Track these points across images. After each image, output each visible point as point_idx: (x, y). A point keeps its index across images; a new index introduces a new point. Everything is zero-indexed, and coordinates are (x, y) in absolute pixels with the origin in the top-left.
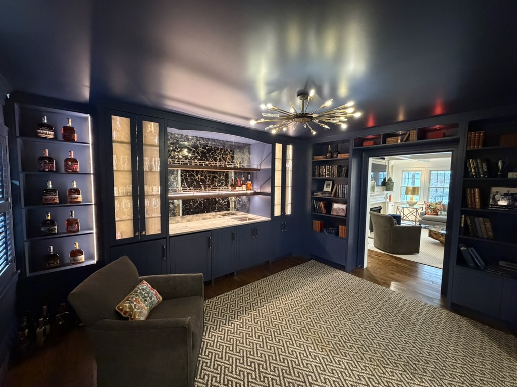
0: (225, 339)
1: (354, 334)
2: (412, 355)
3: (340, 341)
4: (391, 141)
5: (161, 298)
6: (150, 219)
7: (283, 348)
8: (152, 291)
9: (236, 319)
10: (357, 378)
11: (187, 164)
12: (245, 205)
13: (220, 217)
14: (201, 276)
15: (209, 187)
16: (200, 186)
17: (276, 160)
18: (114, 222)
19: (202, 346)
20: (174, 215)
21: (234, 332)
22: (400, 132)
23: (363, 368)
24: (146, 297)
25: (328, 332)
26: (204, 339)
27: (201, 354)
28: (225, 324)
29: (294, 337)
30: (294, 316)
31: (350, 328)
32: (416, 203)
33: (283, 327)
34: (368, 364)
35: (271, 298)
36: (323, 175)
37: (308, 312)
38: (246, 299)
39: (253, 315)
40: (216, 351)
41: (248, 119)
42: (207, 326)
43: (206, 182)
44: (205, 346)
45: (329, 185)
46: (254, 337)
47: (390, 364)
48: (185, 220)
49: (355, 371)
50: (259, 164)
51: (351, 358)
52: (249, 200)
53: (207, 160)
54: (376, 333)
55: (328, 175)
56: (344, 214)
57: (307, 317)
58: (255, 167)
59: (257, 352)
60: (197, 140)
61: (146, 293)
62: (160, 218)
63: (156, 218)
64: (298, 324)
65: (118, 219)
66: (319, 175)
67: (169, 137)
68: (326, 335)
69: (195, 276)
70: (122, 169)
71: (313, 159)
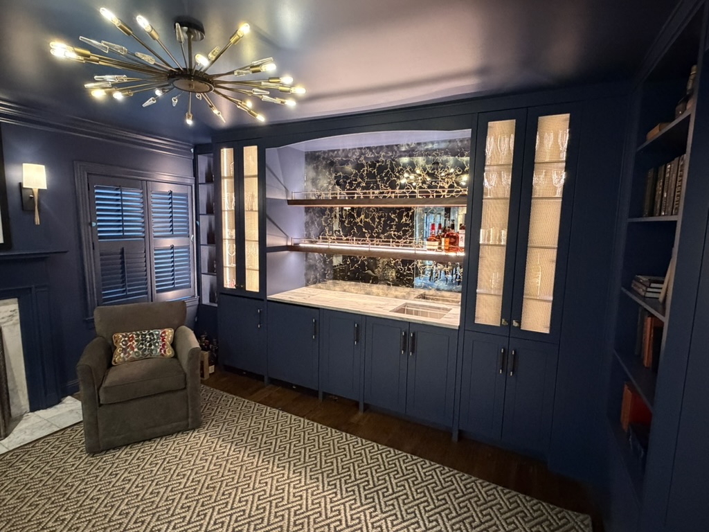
5: (169, 354)
6: (250, 271)
15: (377, 237)
16: (363, 235)
18: (223, 267)
43: (373, 229)
53: (378, 188)
62: (258, 272)
63: (255, 272)
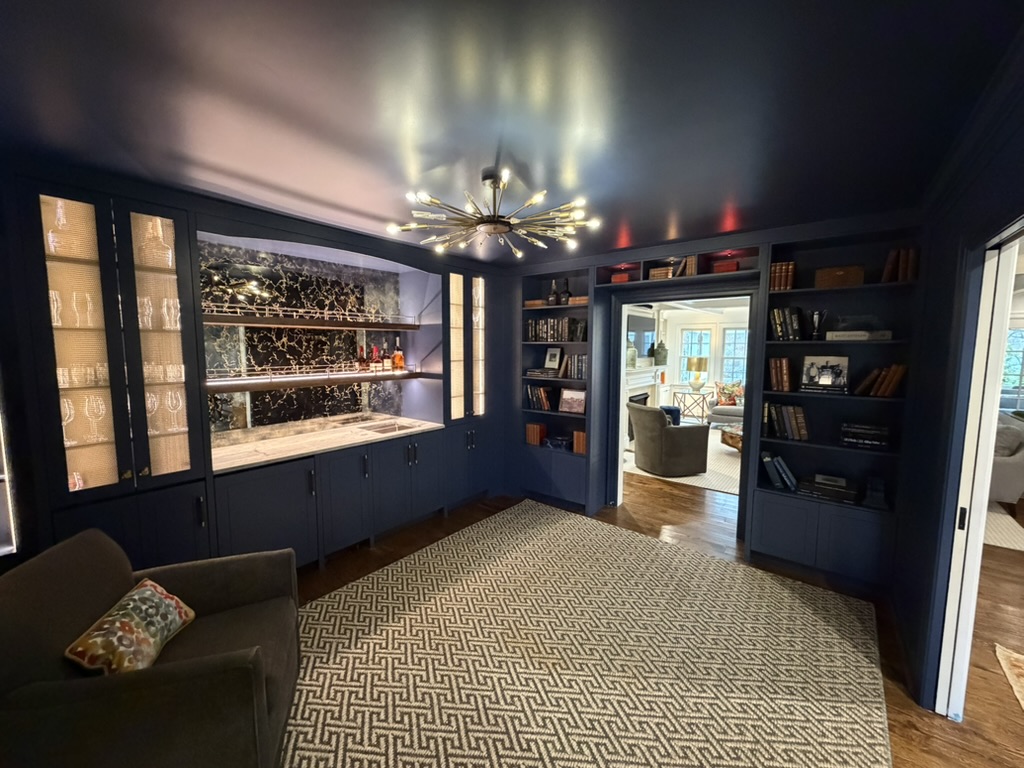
0: (348, 678)
1: (597, 626)
2: (689, 648)
3: (573, 644)
4: (657, 275)
5: (192, 614)
6: (162, 439)
7: (467, 676)
8: (168, 601)
9: (372, 634)
10: (601, 705)
11: (254, 314)
12: (391, 399)
13: (335, 427)
14: (289, 554)
15: (308, 363)
16: (287, 362)
17: (451, 306)
18: (62, 450)
19: (296, 701)
20: (225, 427)
21: (367, 661)
22: (672, 258)
23: (611, 686)
24: (151, 616)
25: (551, 632)
26: (301, 685)
27: (294, 718)
28: (349, 647)
29: (489, 650)
30: (489, 611)
31: (591, 618)
32: (703, 386)
33: (468, 635)
34: (619, 676)
35: (447, 581)
36: (542, 338)
37: (517, 599)
38: (395, 590)
39: (408, 620)
40: (328, 704)
41: (384, 220)
42: (309, 658)
43: (300, 354)
44: (303, 699)
45: (554, 356)
46: (410, 664)
47: (655, 670)
48: (252, 437)
49: (597, 693)
50: (417, 316)
51: (591, 671)
52: (400, 389)
53: (302, 306)
54: (634, 620)
55: (553, 337)
56: (581, 410)
57: (514, 610)
58: (410, 321)
59: (415, 692)
60: (276, 262)
61: (151, 607)
62: (186, 436)
63: (177, 437)
64: (497, 624)
65: (74, 443)
66: (537, 337)
67: (205, 252)
68: (548, 637)
69: (277, 556)
70: (78, 325)
71: (524, 306)
